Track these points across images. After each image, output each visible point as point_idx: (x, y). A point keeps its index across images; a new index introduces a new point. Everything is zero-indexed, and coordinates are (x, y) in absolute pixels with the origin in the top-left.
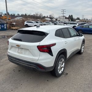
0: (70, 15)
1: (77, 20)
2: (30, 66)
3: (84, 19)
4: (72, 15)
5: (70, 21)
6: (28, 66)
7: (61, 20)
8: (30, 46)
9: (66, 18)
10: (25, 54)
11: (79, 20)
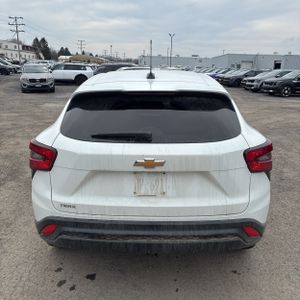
0: (36, 39)
1: (64, 57)
2: (216, 240)
3: (83, 53)
4: (43, 40)
5: (40, 58)
6: (204, 241)
7: (9, 53)
8: (219, 158)
9: (25, 48)
10: (179, 195)
11: (68, 57)
